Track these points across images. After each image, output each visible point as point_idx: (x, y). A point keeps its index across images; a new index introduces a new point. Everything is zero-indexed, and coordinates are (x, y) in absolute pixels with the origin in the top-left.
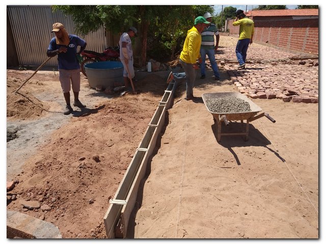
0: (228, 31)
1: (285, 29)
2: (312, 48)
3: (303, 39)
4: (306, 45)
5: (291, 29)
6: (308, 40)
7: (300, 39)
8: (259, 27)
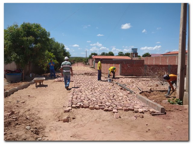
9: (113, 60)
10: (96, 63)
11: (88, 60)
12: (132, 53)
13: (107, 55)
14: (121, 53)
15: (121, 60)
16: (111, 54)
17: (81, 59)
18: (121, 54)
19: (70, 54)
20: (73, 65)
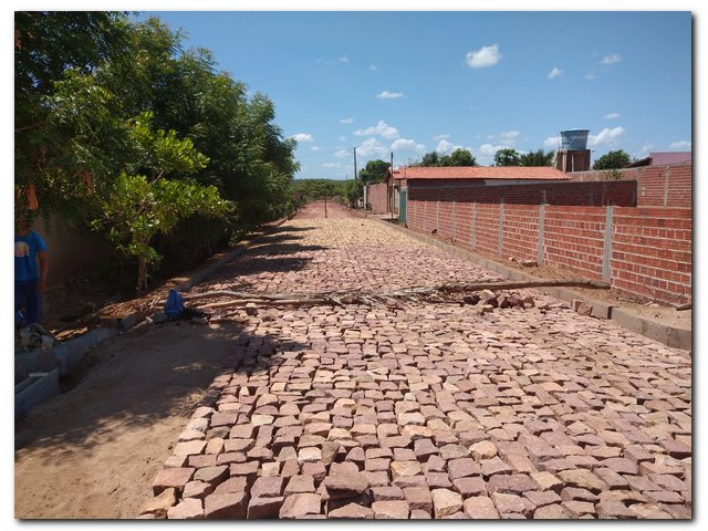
0: (369, 207)
1: (463, 205)
2: (516, 248)
3: (497, 227)
4: (505, 240)
5: (474, 205)
6: (505, 229)
7: (491, 226)
8: (418, 200)
9: (488, 183)
10: (410, 199)
11: (361, 187)
12: (565, 150)
13: (447, 163)
14: (507, 153)
15: (527, 186)
16: (464, 160)
17: (328, 187)
18: (507, 159)
19: (294, 161)
20: (303, 211)
